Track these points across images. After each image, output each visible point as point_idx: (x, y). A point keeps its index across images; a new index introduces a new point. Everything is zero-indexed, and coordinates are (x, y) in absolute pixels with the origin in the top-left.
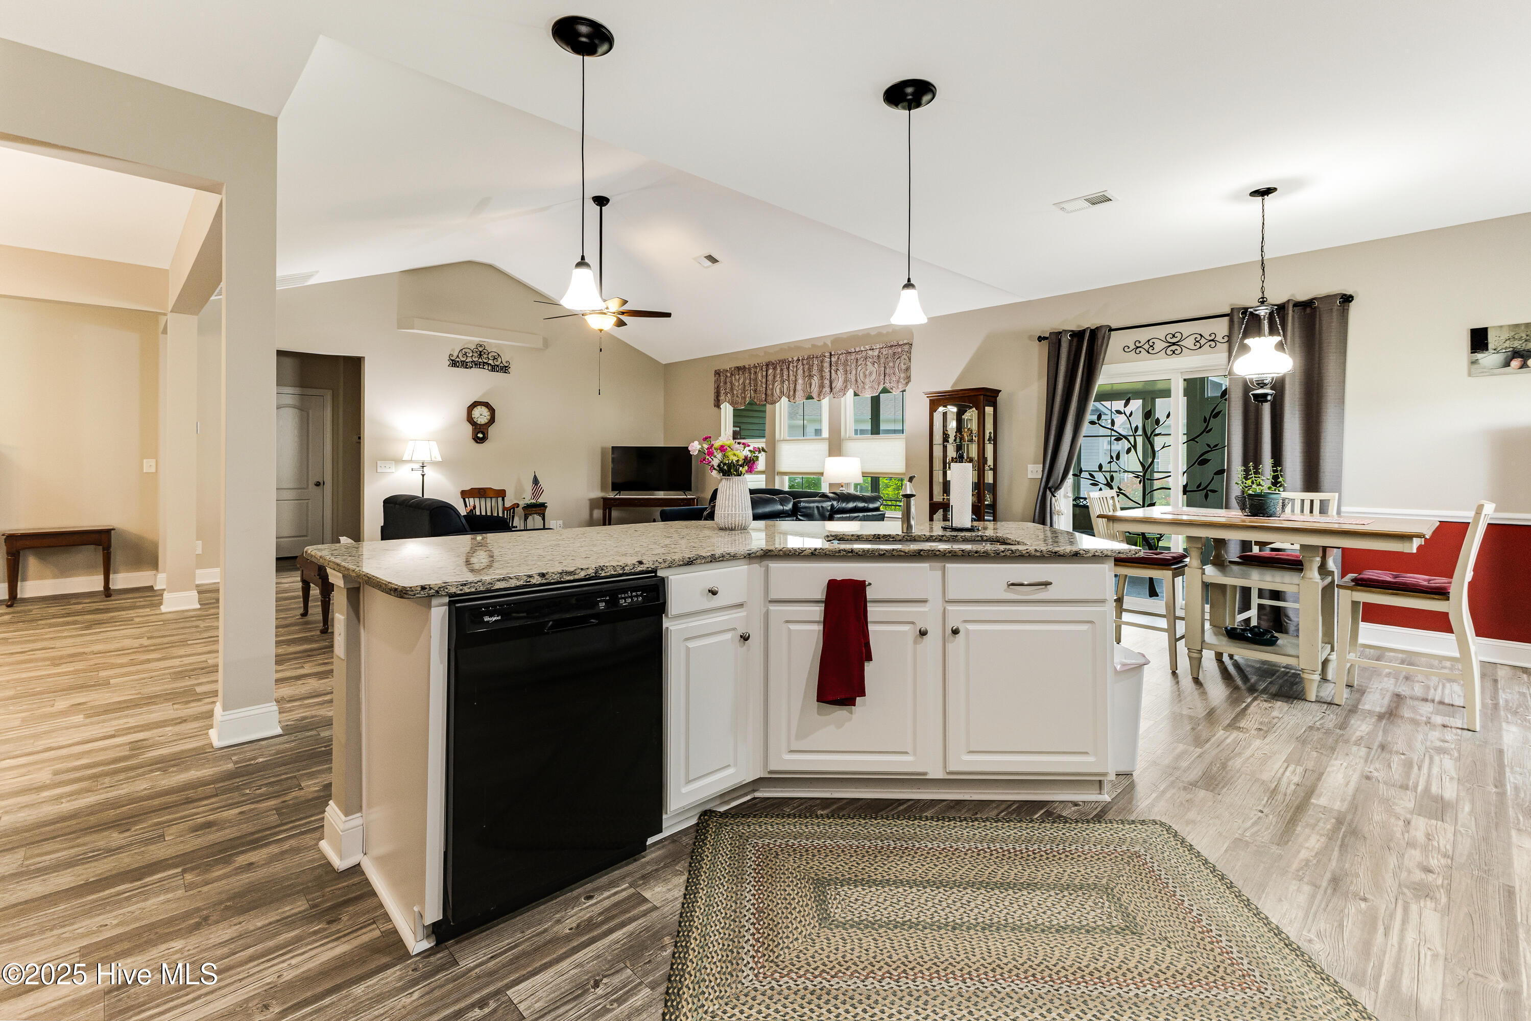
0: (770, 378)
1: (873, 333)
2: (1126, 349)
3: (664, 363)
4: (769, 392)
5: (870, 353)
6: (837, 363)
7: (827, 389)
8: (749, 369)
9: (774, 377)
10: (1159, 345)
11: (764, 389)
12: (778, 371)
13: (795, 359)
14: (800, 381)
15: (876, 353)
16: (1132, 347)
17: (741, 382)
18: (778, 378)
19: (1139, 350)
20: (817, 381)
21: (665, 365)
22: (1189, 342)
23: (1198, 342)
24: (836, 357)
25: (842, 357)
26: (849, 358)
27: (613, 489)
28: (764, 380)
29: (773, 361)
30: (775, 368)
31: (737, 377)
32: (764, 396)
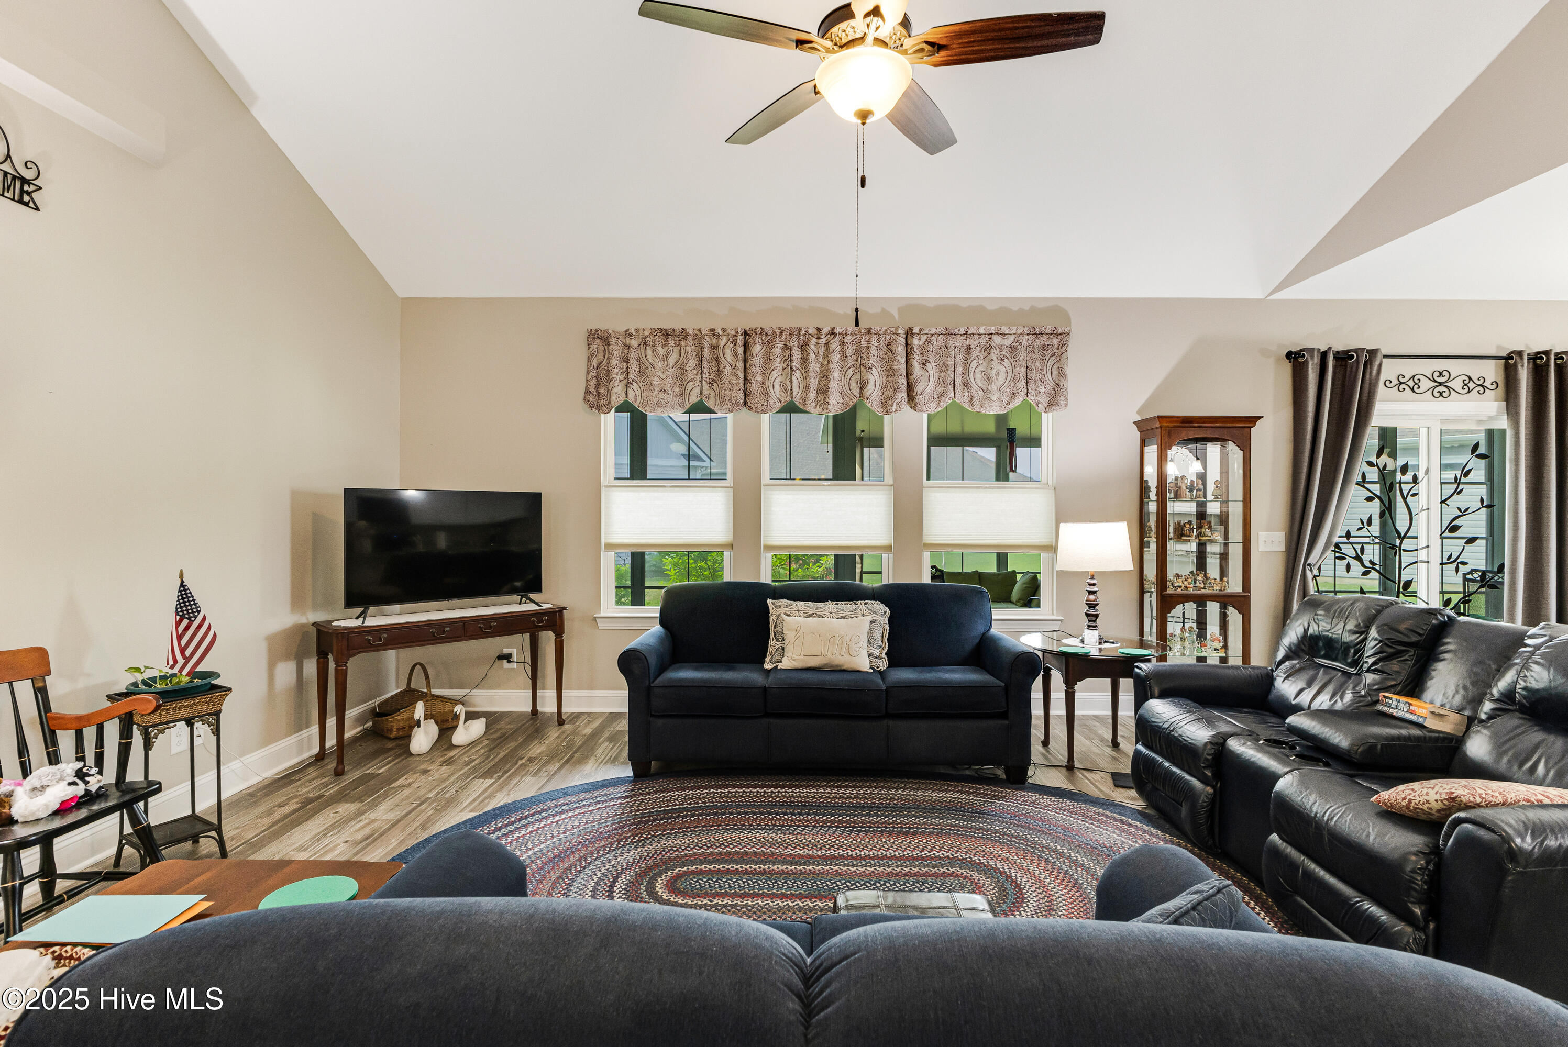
0: (757, 361)
1: (991, 307)
2: (1387, 383)
3: (402, 293)
4: (755, 388)
5: (997, 339)
6: (924, 348)
7: (902, 395)
8: (698, 337)
9: (768, 360)
10: (1426, 384)
11: (741, 381)
12: (778, 350)
13: (826, 330)
14: (836, 375)
15: (1008, 341)
16: (1395, 382)
17: (672, 360)
18: (778, 363)
19: (1402, 386)
20: (877, 377)
21: (407, 302)
22: (1457, 384)
23: (1466, 385)
24: (923, 339)
25: (937, 342)
26: (950, 344)
27: (350, 602)
28: (740, 364)
29: (767, 329)
30: (768, 344)
31: (661, 351)
32: (741, 395)
